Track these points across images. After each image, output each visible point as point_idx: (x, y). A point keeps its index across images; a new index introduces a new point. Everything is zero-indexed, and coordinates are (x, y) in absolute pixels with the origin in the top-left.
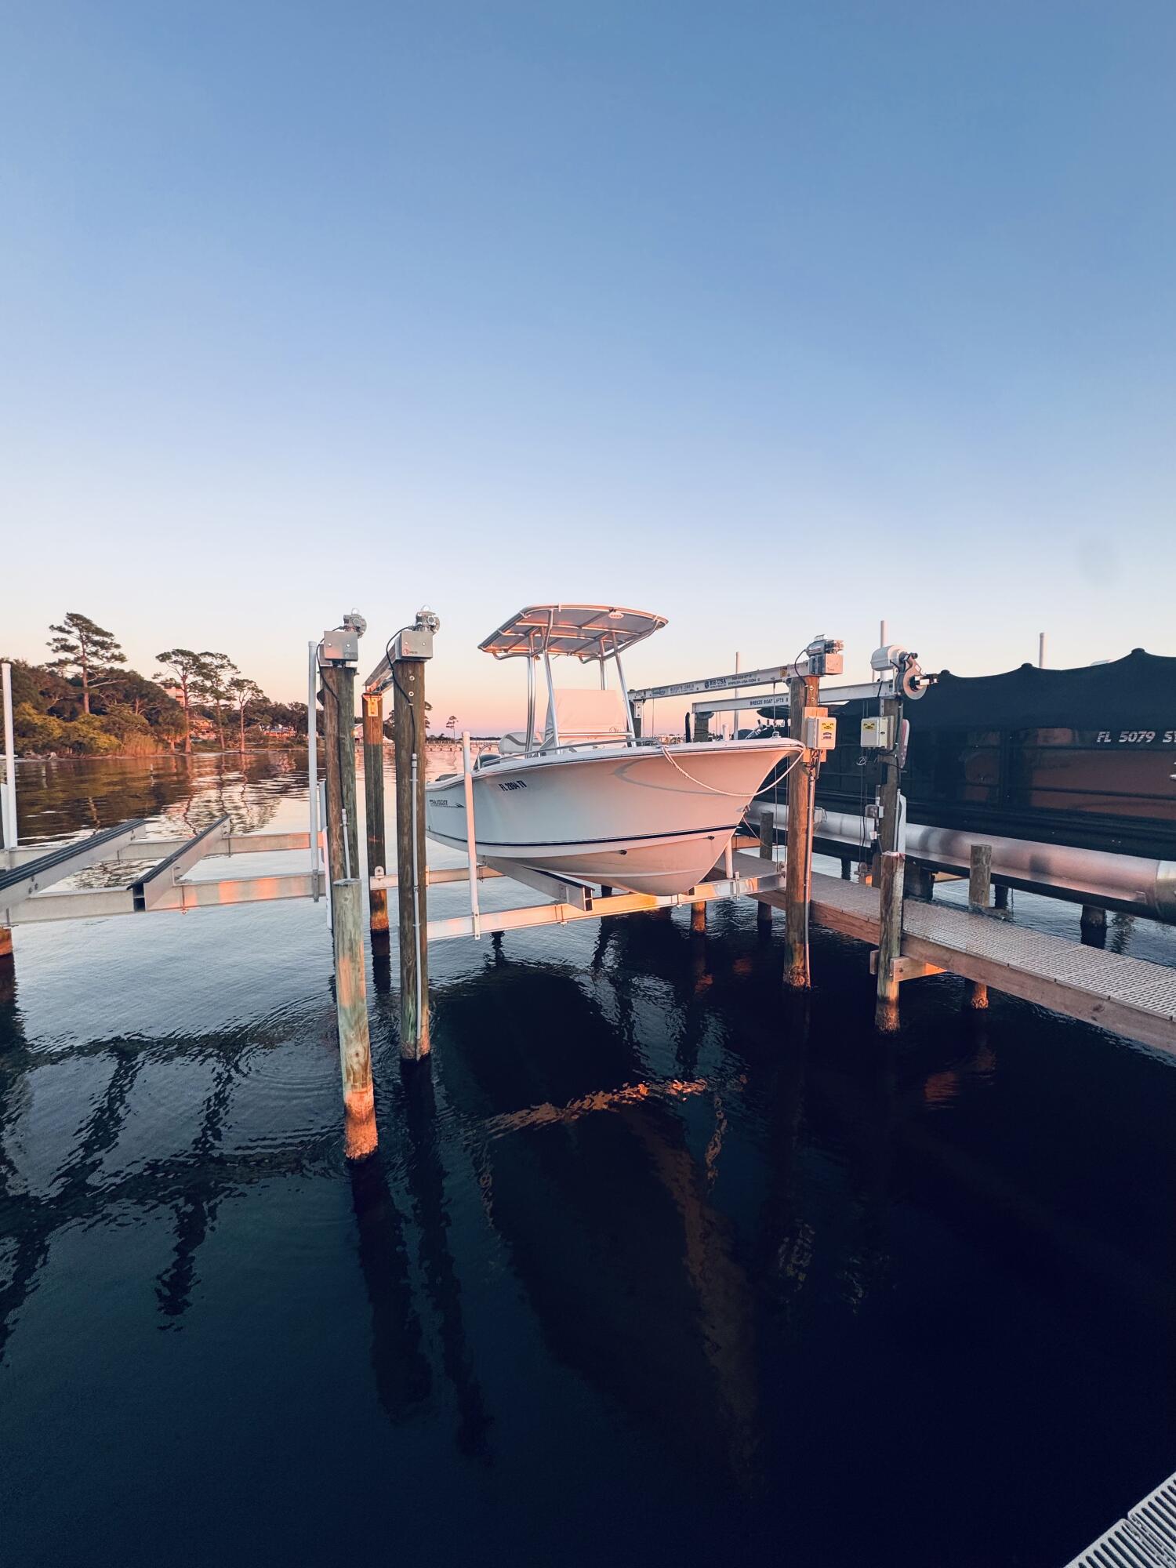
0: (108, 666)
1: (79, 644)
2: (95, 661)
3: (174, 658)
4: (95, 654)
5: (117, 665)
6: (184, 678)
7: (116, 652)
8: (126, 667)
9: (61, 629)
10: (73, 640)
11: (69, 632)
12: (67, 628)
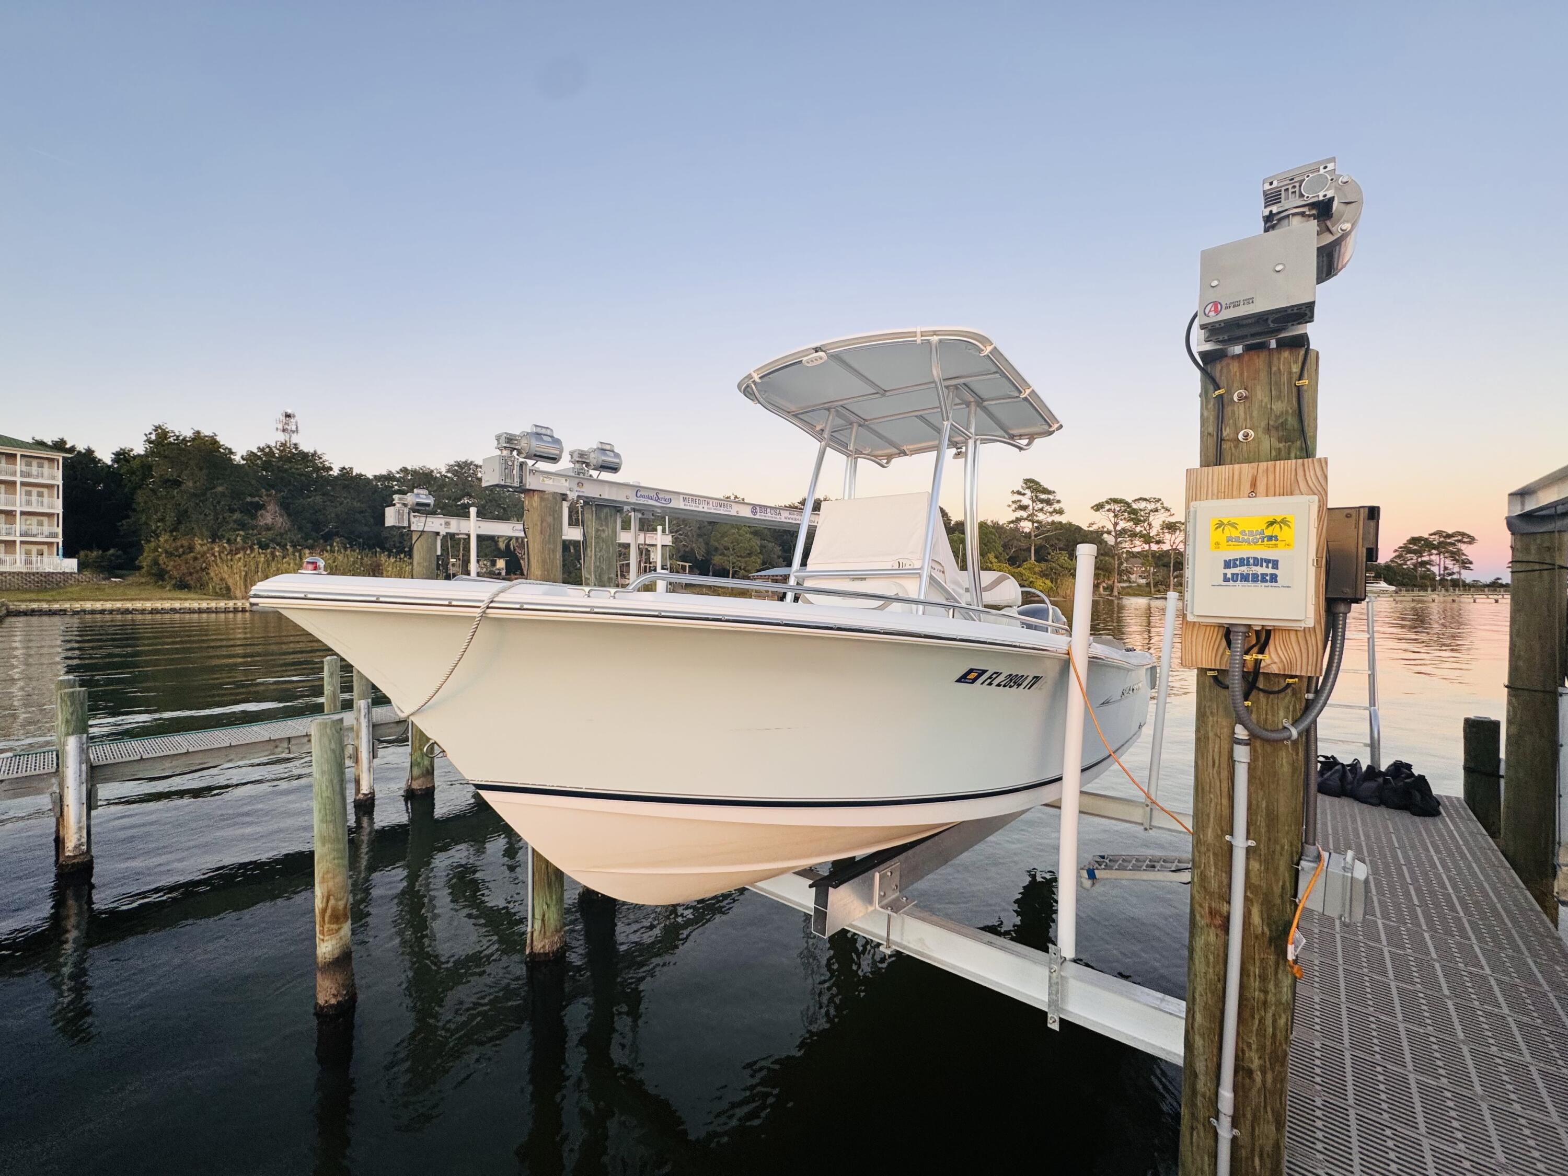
0: (1050, 520)
1: (1030, 503)
2: (1041, 517)
3: (1107, 507)
4: (1041, 510)
5: (1057, 518)
6: (1116, 524)
7: (1057, 506)
8: (1063, 519)
9: (1019, 493)
10: (1026, 501)
11: (1024, 494)
12: (1023, 492)
